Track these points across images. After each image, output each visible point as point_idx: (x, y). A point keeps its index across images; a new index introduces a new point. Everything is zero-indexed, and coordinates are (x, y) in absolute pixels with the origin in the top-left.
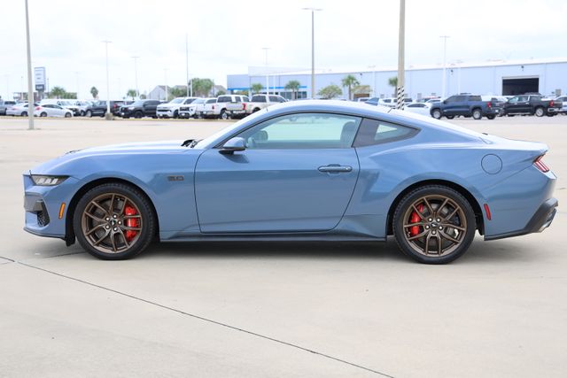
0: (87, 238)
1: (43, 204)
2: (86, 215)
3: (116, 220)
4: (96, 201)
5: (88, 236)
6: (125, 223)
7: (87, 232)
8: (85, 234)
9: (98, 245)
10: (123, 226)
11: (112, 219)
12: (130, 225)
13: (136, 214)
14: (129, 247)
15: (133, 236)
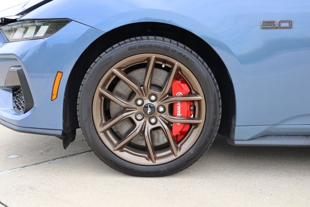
0: (102, 136)
1: (21, 75)
2: (101, 95)
3: (155, 104)
4: (119, 69)
5: (104, 132)
6: (171, 110)
7: (103, 125)
8: (100, 129)
9: (121, 149)
10: (166, 116)
11: (147, 102)
12: (179, 114)
13: (190, 94)
14: (179, 154)
15: (184, 134)
